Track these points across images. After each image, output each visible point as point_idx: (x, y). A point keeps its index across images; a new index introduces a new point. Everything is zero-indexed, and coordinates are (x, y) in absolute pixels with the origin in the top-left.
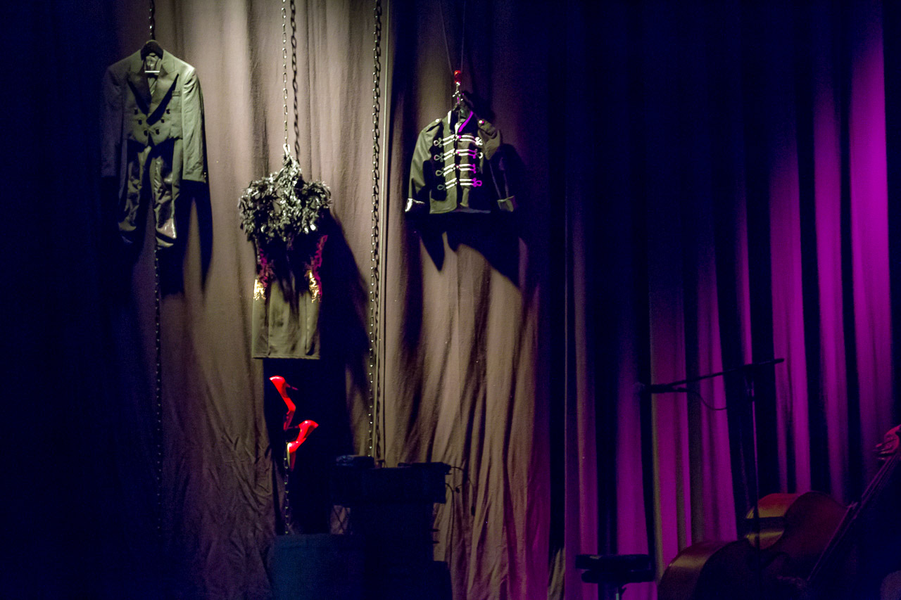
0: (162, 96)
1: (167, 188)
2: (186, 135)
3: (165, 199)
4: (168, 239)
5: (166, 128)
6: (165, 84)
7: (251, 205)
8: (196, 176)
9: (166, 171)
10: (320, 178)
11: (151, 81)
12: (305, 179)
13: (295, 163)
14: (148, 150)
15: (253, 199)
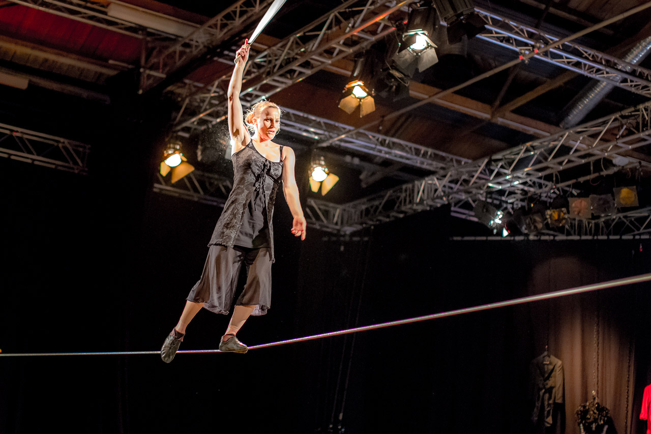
0: (549, 371)
1: (549, 405)
2: (558, 386)
3: (549, 409)
4: (548, 423)
5: (550, 383)
6: (551, 367)
7: (580, 413)
8: (560, 401)
9: (550, 398)
10: (606, 404)
11: (546, 366)
12: (600, 404)
13: (597, 398)
14: (543, 391)
15: (581, 411)
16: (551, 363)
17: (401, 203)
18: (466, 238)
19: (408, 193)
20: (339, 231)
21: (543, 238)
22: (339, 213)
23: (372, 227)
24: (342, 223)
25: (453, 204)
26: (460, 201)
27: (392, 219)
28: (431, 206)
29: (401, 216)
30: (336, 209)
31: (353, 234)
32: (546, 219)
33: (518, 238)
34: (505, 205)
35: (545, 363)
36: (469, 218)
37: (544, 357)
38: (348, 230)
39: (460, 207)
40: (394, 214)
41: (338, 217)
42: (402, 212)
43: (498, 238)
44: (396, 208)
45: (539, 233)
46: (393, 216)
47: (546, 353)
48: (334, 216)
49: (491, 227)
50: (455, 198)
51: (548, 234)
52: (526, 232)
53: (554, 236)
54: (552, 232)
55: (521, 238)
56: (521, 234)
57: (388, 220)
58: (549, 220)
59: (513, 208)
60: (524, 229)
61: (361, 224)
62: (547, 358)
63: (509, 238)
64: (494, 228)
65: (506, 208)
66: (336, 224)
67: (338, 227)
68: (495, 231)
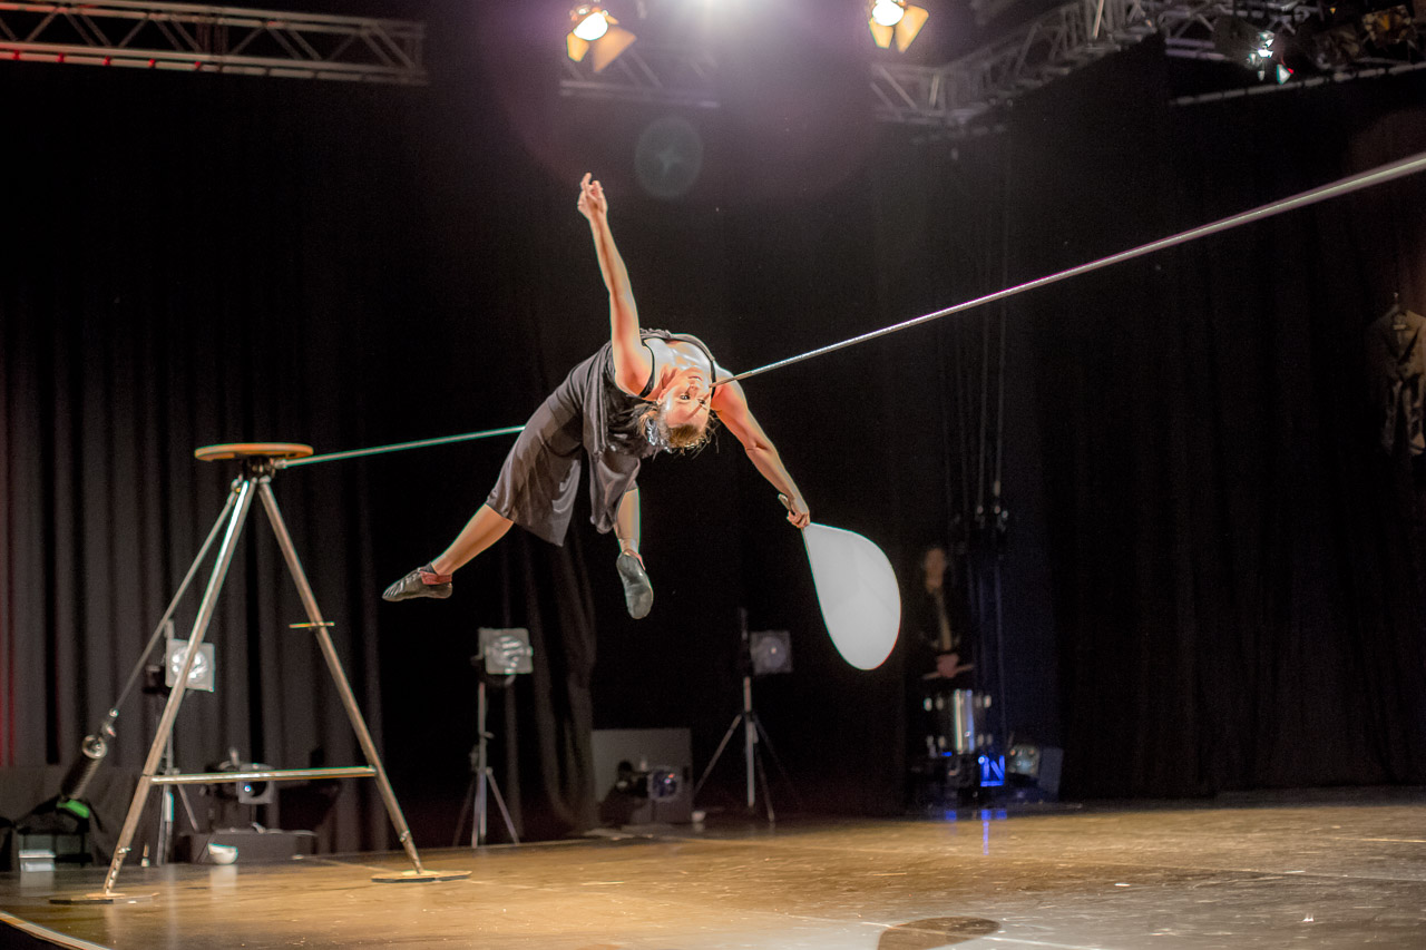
0: (1407, 344)
3: (1415, 419)
16: (1408, 328)
17: (1061, 45)
18: (1205, 98)
19: (1073, 24)
20: (942, 120)
21: (1364, 74)
22: (940, 85)
23: (1010, 103)
24: (947, 102)
25: (1168, 33)
26: (1181, 23)
27: (1047, 80)
28: (1123, 43)
29: (1066, 71)
30: (930, 76)
31: (973, 122)
32: (1367, 33)
33: (1311, 82)
34: (1275, 19)
35: (1396, 327)
36: (1204, 56)
37: (1393, 317)
38: (962, 115)
39: (1183, 36)
40: (1048, 69)
41: (938, 92)
42: (1065, 64)
43: (1271, 88)
44: (1052, 55)
45: (1354, 66)
46: (1050, 75)
47: (1396, 308)
48: (929, 90)
49: (1254, 66)
50: (1170, 18)
51: (1373, 66)
52: (1327, 66)
53: (1387, 66)
54: (1379, 60)
55: (1318, 81)
56: (1316, 72)
57: (1039, 83)
58: (1372, 34)
59: (1293, 22)
60: (1321, 62)
61: (986, 99)
62: (1400, 318)
63: (1291, 85)
64: (1259, 69)
65: (1279, 24)
66: (936, 107)
67: (940, 113)
68: (1262, 74)
